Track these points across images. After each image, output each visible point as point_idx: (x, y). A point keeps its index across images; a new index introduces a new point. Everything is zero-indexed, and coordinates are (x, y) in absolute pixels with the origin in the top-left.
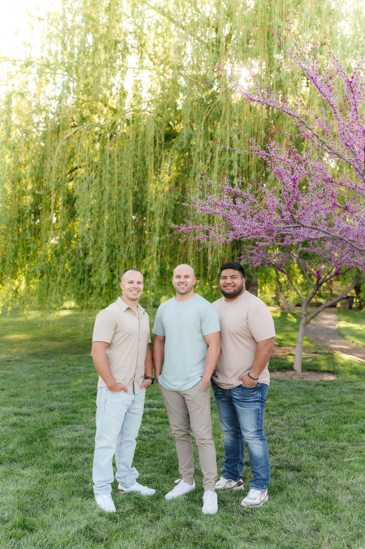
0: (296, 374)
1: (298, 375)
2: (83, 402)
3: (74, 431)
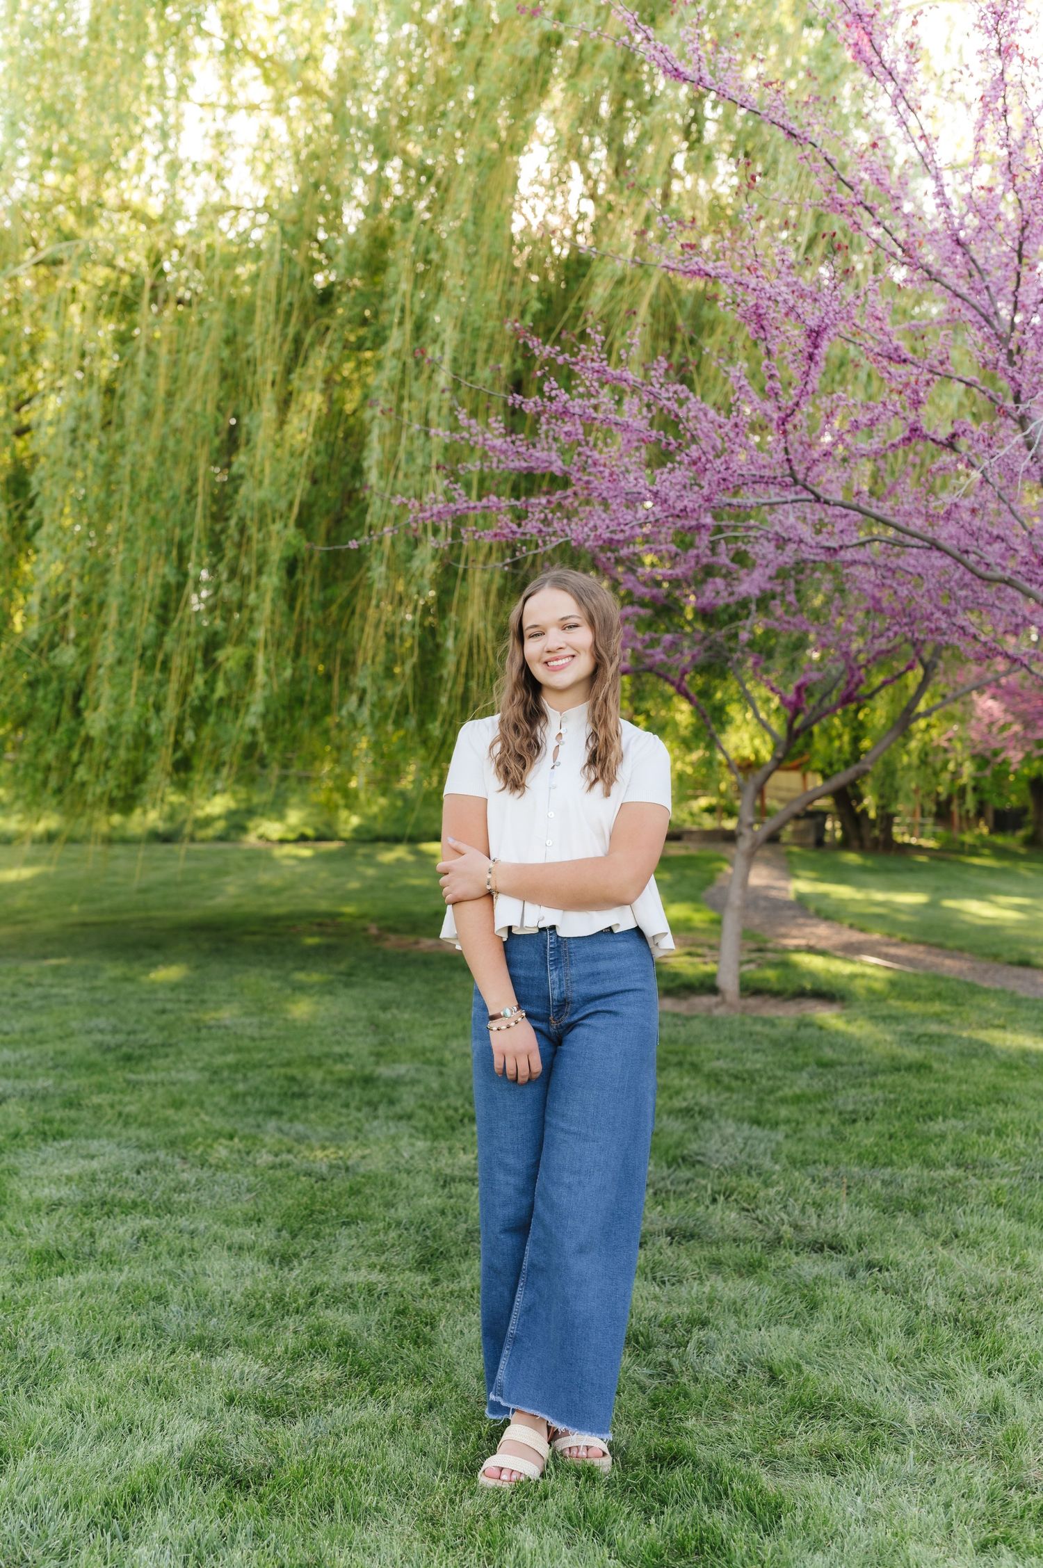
0: (724, 1002)
1: (731, 1006)
2: (96, 1078)
3: (83, 1157)
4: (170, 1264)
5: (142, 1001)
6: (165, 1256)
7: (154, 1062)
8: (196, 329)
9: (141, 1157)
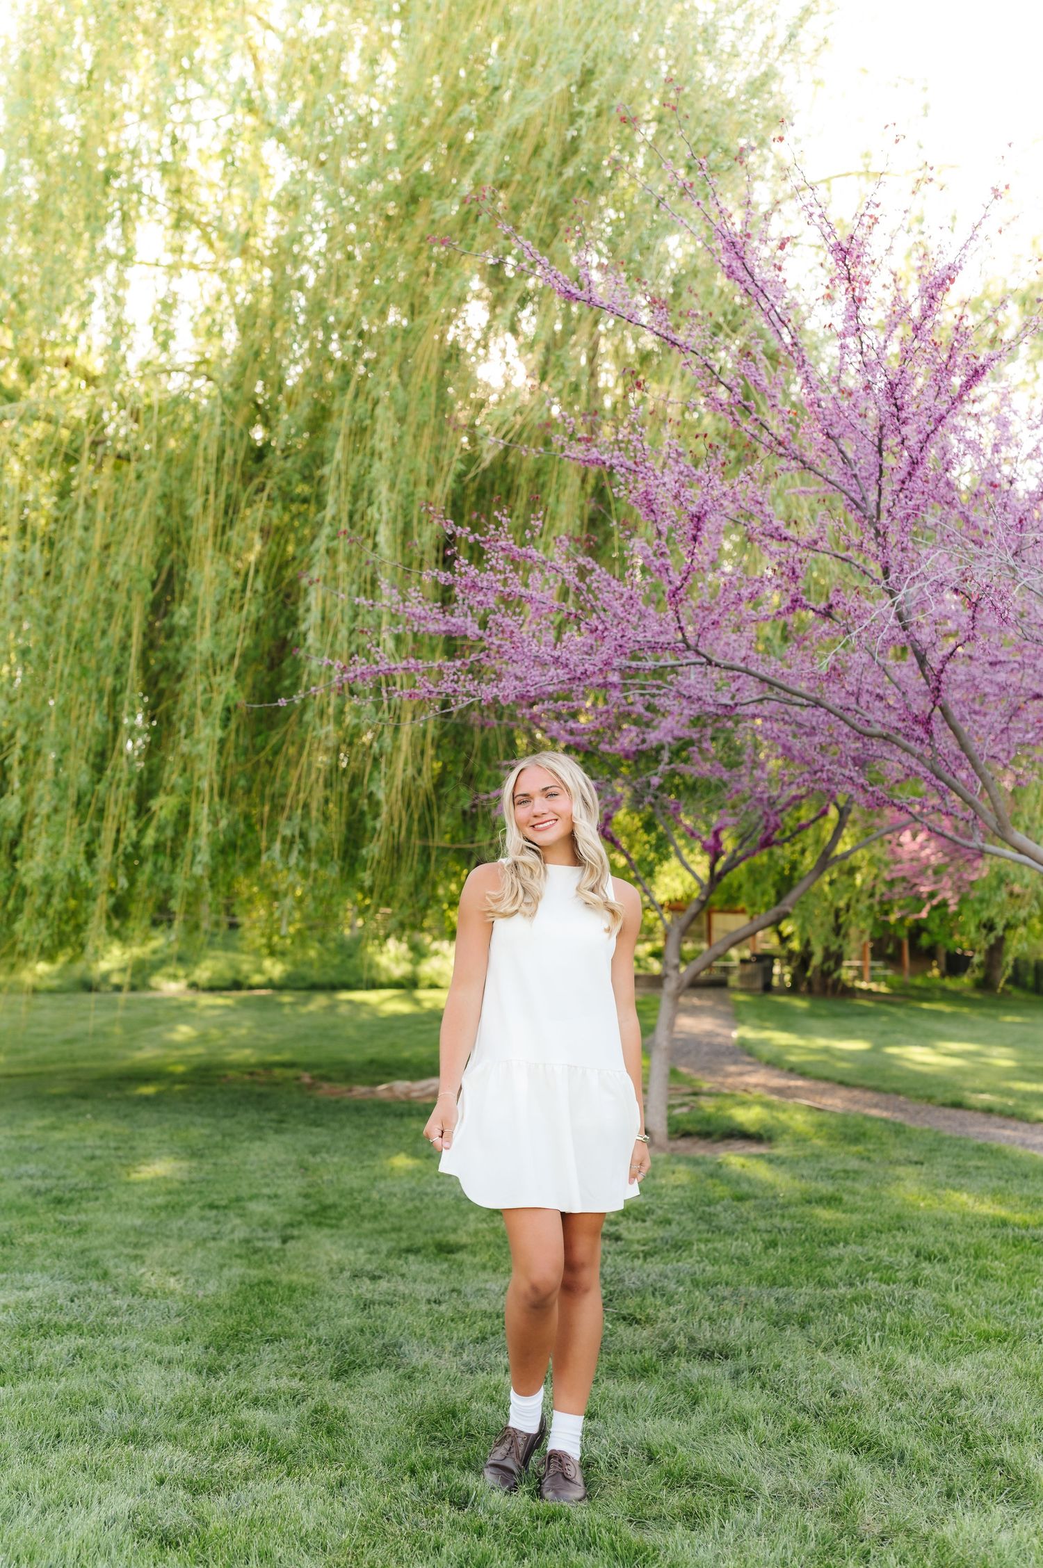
2: (27, 1220)
3: (20, 1289)
4: (105, 1376)
5: (70, 1148)
6: (99, 1368)
7: (84, 1205)
8: (134, 484)
9: (74, 1288)
